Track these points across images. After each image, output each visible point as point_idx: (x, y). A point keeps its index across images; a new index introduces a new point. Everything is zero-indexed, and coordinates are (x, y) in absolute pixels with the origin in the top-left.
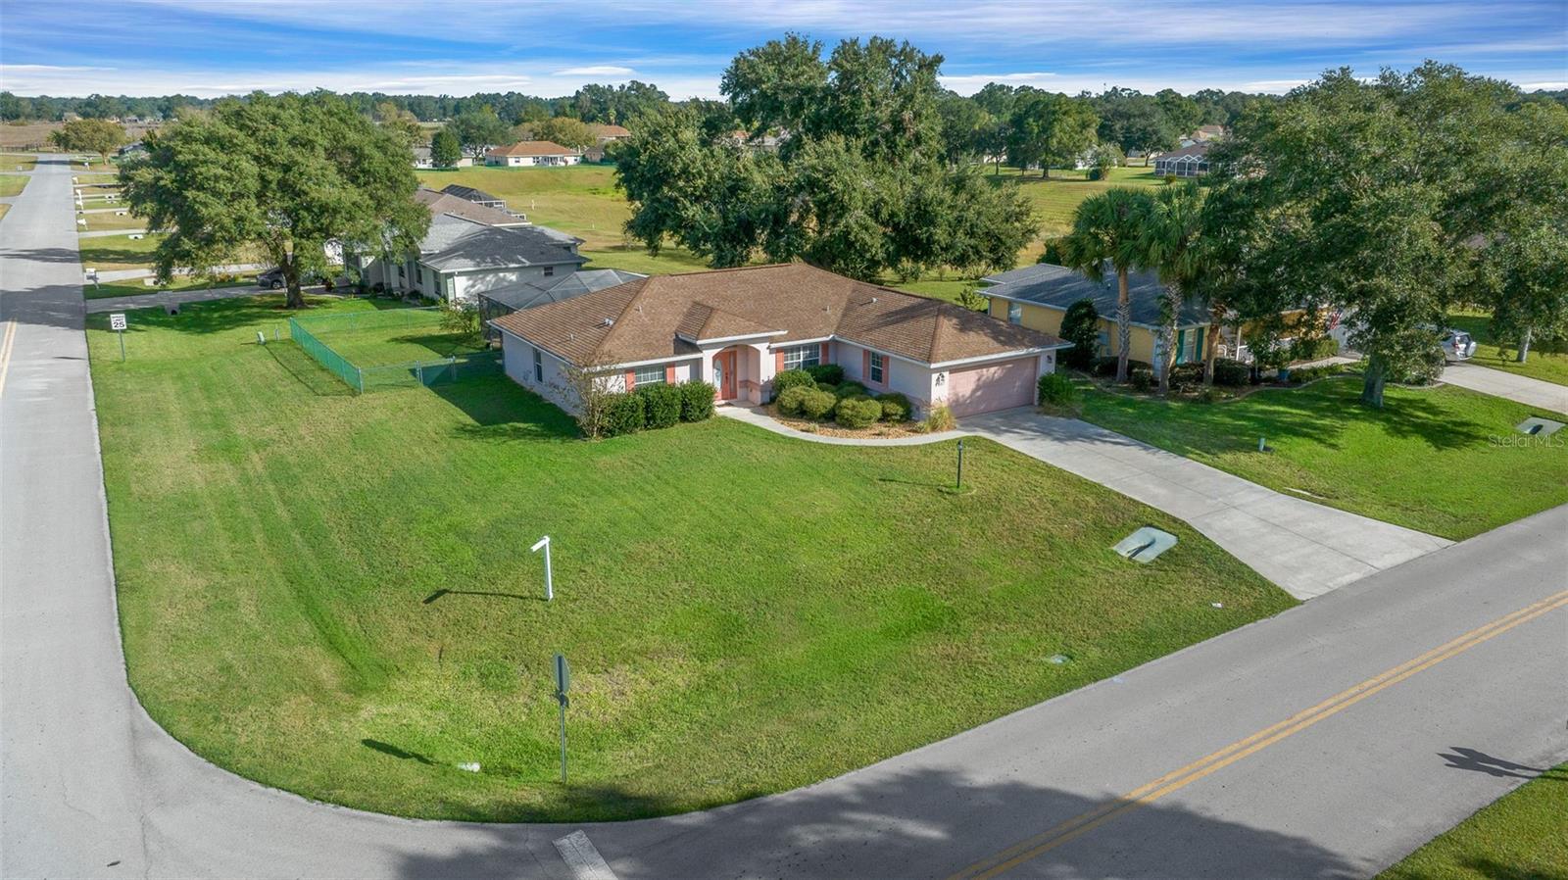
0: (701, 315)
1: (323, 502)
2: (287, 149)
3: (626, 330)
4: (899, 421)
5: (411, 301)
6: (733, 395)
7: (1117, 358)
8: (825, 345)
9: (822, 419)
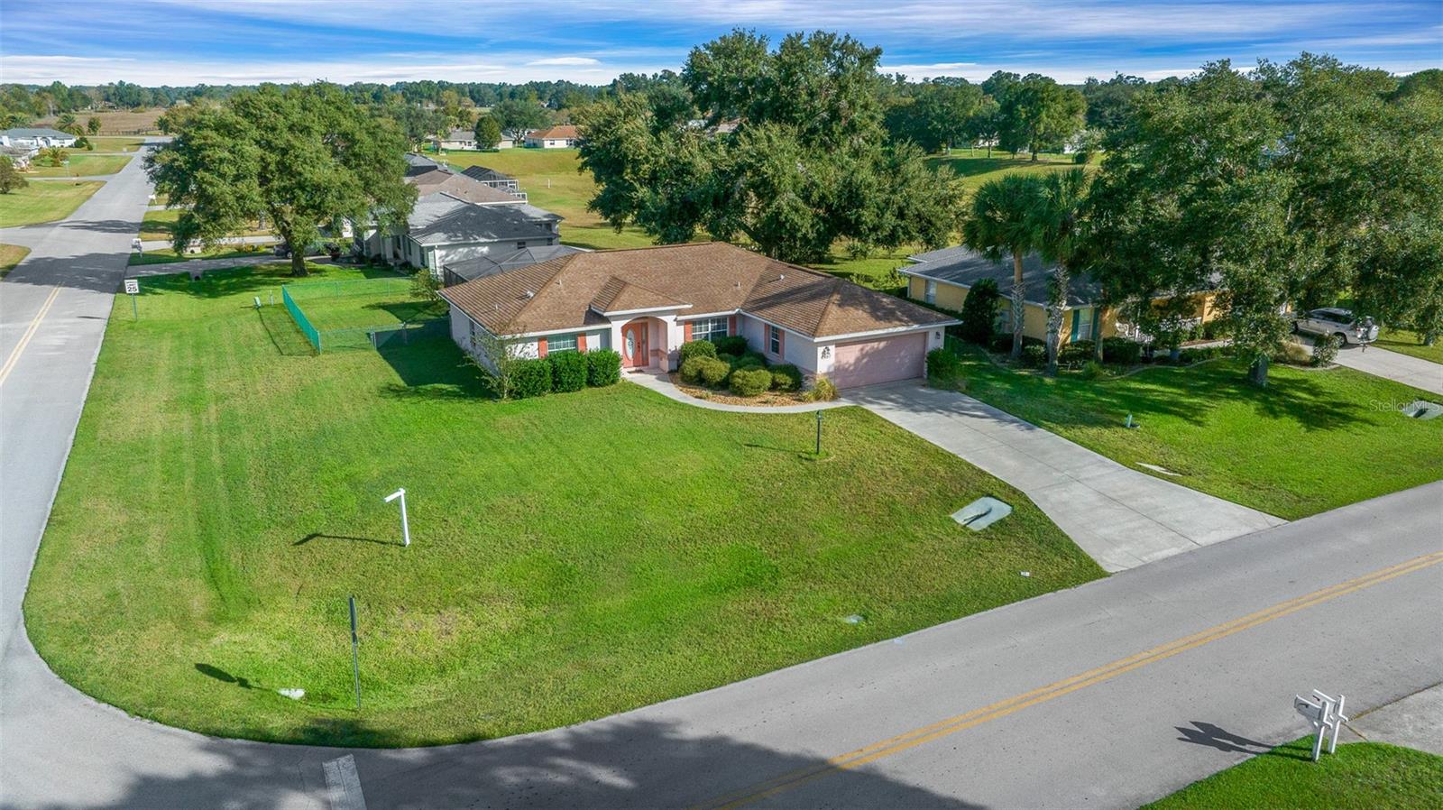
0: (615, 287)
1: (252, 451)
2: (288, 136)
3: (543, 303)
4: (787, 391)
5: (401, 272)
6: (645, 363)
7: (1013, 335)
8: (733, 318)
9: (718, 387)
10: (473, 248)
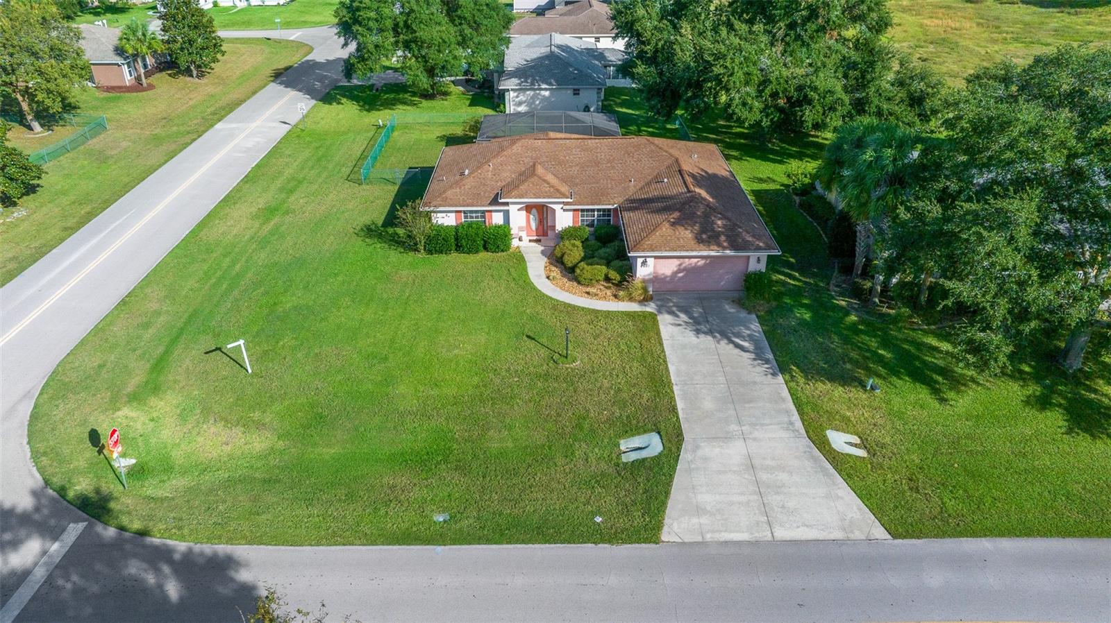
0: (526, 175)
4: (612, 286)
6: (545, 234)
8: (611, 211)
9: (566, 271)
10: (538, 92)
